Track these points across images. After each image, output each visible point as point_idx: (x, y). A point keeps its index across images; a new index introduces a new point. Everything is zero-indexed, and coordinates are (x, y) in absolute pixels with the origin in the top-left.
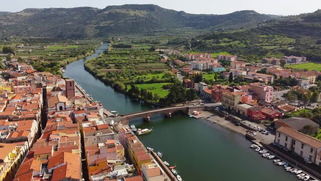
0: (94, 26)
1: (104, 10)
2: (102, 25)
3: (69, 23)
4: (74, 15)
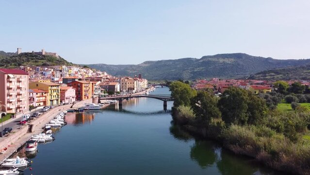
0: (190, 71)
2: (196, 71)
3: (173, 70)
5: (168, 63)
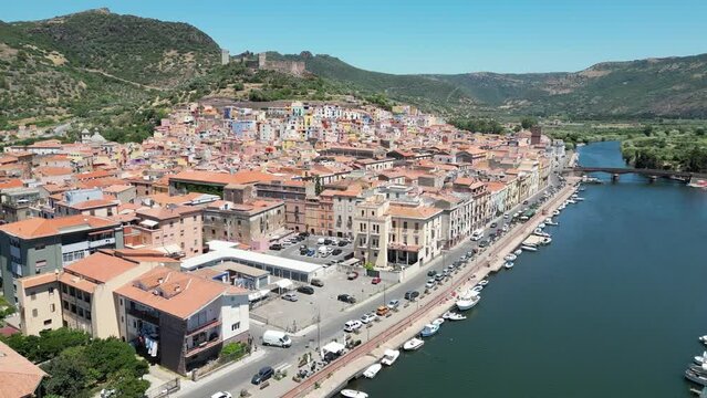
4: (694, 71)
5: (665, 68)
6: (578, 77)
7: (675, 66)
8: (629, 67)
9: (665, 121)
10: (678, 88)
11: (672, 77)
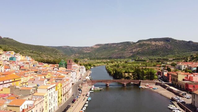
0: (130, 52)
1: (137, 43)
2: (134, 51)
4: (120, 46)
5: (113, 46)
6: (92, 48)
7: (115, 45)
8: (104, 45)
9: (115, 59)
10: (116, 51)
11: (115, 48)
